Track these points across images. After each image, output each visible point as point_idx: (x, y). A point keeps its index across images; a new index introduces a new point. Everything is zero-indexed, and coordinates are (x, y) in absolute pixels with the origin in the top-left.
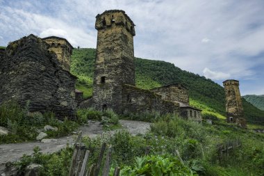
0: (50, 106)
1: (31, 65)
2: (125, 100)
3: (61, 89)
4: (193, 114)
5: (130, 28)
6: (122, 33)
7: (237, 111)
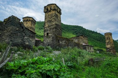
0: (21, 44)
1: (12, 28)
2: (57, 42)
3: (26, 37)
4: (89, 48)
5: (59, 11)
6: (55, 14)
7: (111, 47)
